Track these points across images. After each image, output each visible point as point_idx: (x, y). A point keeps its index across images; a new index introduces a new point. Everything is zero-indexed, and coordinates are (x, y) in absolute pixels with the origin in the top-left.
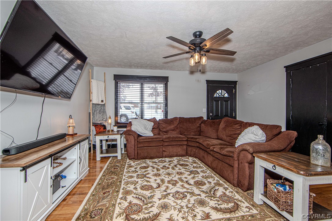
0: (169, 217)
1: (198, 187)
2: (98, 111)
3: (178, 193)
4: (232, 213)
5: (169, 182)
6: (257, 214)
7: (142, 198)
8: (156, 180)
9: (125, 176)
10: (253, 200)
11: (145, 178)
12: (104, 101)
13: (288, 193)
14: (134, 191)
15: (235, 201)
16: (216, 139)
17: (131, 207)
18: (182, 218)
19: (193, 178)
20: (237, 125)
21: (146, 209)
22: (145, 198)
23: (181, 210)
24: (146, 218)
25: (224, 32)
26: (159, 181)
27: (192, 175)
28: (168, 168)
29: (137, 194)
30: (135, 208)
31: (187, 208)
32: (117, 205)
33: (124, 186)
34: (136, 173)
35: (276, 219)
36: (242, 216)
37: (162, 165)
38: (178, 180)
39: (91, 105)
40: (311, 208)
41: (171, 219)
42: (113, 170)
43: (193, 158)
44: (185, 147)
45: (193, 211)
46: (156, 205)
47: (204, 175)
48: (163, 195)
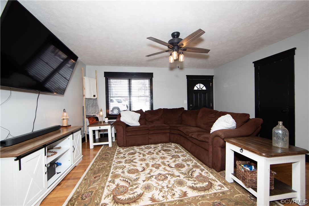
0: (151, 197)
1: (178, 169)
2: (91, 105)
3: (160, 175)
4: (206, 191)
5: (153, 166)
6: (228, 191)
7: (128, 180)
8: (141, 164)
9: (114, 161)
10: (225, 179)
11: (132, 163)
12: (96, 96)
13: (254, 172)
14: (122, 175)
15: (210, 180)
16: (195, 127)
17: (118, 188)
18: (162, 197)
19: (174, 161)
20: (213, 114)
21: (131, 190)
22: (131, 181)
23: (162, 190)
24: (131, 198)
25: (197, 32)
26: (144, 165)
27: (174, 159)
28: (153, 153)
29: (124, 177)
30: (121, 190)
31: (167, 188)
32: (106, 187)
33: (113, 170)
34: (124, 158)
35: (243, 195)
36: (214, 193)
37: (147, 151)
38: (161, 164)
39: (85, 99)
40: (273, 185)
41: (153, 198)
42: (104, 156)
43: (175, 144)
44: (168, 135)
45: (172, 191)
46: (140, 186)
47: (184, 159)
48: (147, 177)
